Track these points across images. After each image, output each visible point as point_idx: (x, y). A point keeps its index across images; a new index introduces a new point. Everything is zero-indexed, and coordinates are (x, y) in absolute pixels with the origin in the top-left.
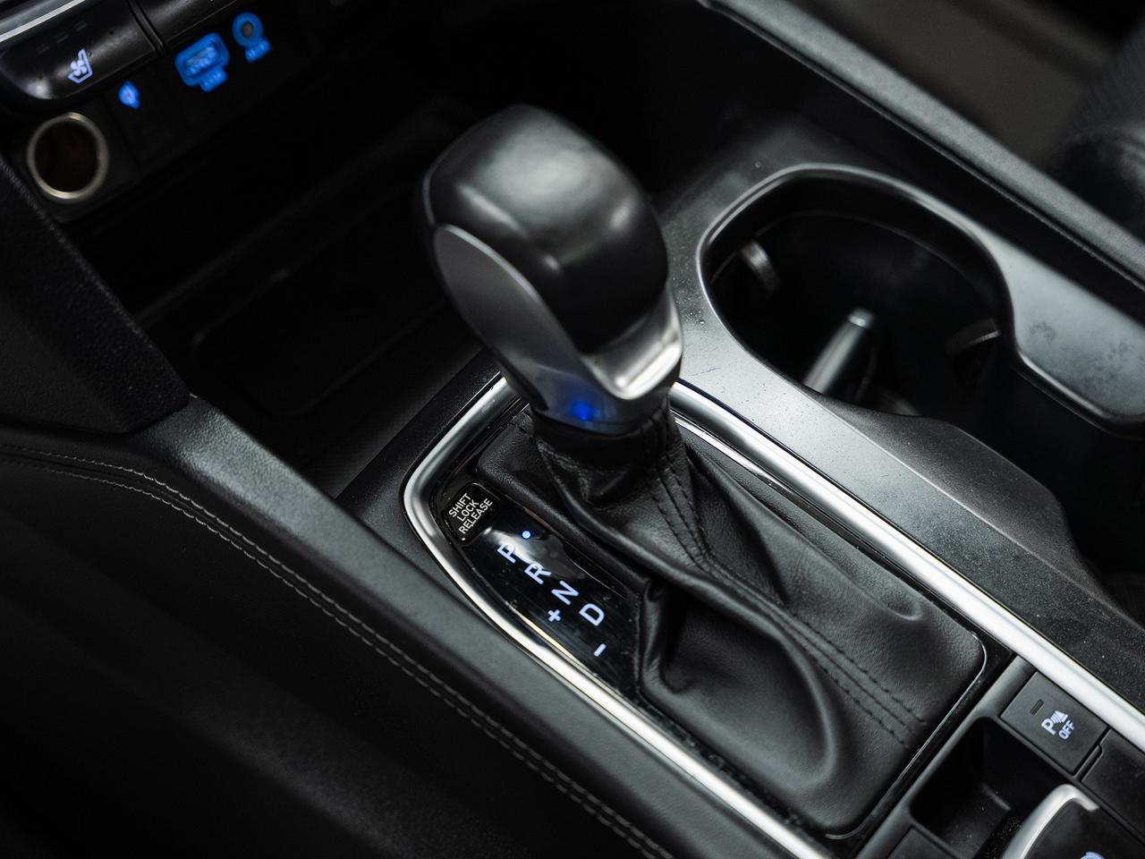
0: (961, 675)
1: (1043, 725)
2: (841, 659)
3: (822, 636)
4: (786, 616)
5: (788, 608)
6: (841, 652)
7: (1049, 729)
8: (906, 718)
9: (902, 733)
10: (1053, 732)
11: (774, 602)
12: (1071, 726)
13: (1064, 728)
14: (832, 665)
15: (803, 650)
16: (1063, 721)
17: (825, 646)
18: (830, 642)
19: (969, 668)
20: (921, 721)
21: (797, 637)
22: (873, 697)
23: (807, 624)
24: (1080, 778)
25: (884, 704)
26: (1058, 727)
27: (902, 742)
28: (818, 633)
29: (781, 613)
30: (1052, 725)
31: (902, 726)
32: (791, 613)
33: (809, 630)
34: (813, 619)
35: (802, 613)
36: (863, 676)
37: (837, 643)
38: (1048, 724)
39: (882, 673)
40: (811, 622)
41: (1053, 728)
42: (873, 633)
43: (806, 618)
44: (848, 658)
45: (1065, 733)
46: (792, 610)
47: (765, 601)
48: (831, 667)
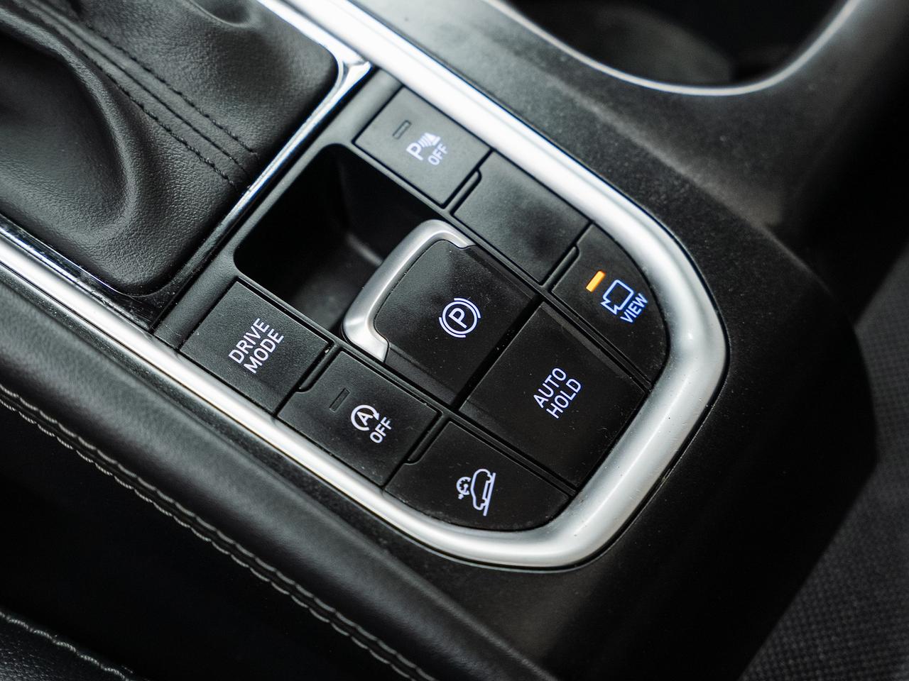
0: (305, 92)
1: (409, 149)
2: (149, 80)
3: (125, 52)
4: (80, 31)
5: (82, 20)
6: (149, 71)
7: (416, 154)
8: (233, 147)
9: (225, 166)
10: (420, 158)
11: (66, 15)
12: (443, 150)
13: (434, 153)
14: (136, 87)
15: (97, 70)
16: (434, 144)
17: (126, 63)
18: (135, 59)
19: (316, 85)
20: (251, 150)
21: (91, 54)
22: (189, 124)
23: (107, 39)
24: (452, 212)
25: (203, 131)
26: (427, 151)
27: (225, 177)
28: (120, 49)
29: (72, 26)
30: (419, 149)
31: (225, 157)
32: (87, 26)
33: (109, 45)
34: (114, 32)
35: (99, 25)
36: (177, 99)
37: (143, 60)
38: (414, 149)
39: (203, 93)
40: (111, 37)
41: (420, 154)
42: (188, 44)
43: (105, 31)
44: (158, 78)
45: (436, 158)
46: (88, 22)
47: (53, 13)
48: (134, 88)
